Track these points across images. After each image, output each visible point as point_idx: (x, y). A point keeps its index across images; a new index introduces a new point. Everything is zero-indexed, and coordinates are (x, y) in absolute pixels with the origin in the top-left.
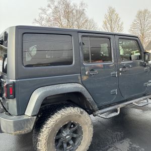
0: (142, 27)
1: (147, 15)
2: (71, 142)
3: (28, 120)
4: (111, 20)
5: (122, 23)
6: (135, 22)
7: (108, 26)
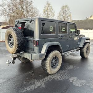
0: (64, 15)
1: (67, 8)
2: (55, 65)
3: (43, 55)
4: (48, 10)
5: (54, 12)
6: (61, 12)
7: (46, 13)
